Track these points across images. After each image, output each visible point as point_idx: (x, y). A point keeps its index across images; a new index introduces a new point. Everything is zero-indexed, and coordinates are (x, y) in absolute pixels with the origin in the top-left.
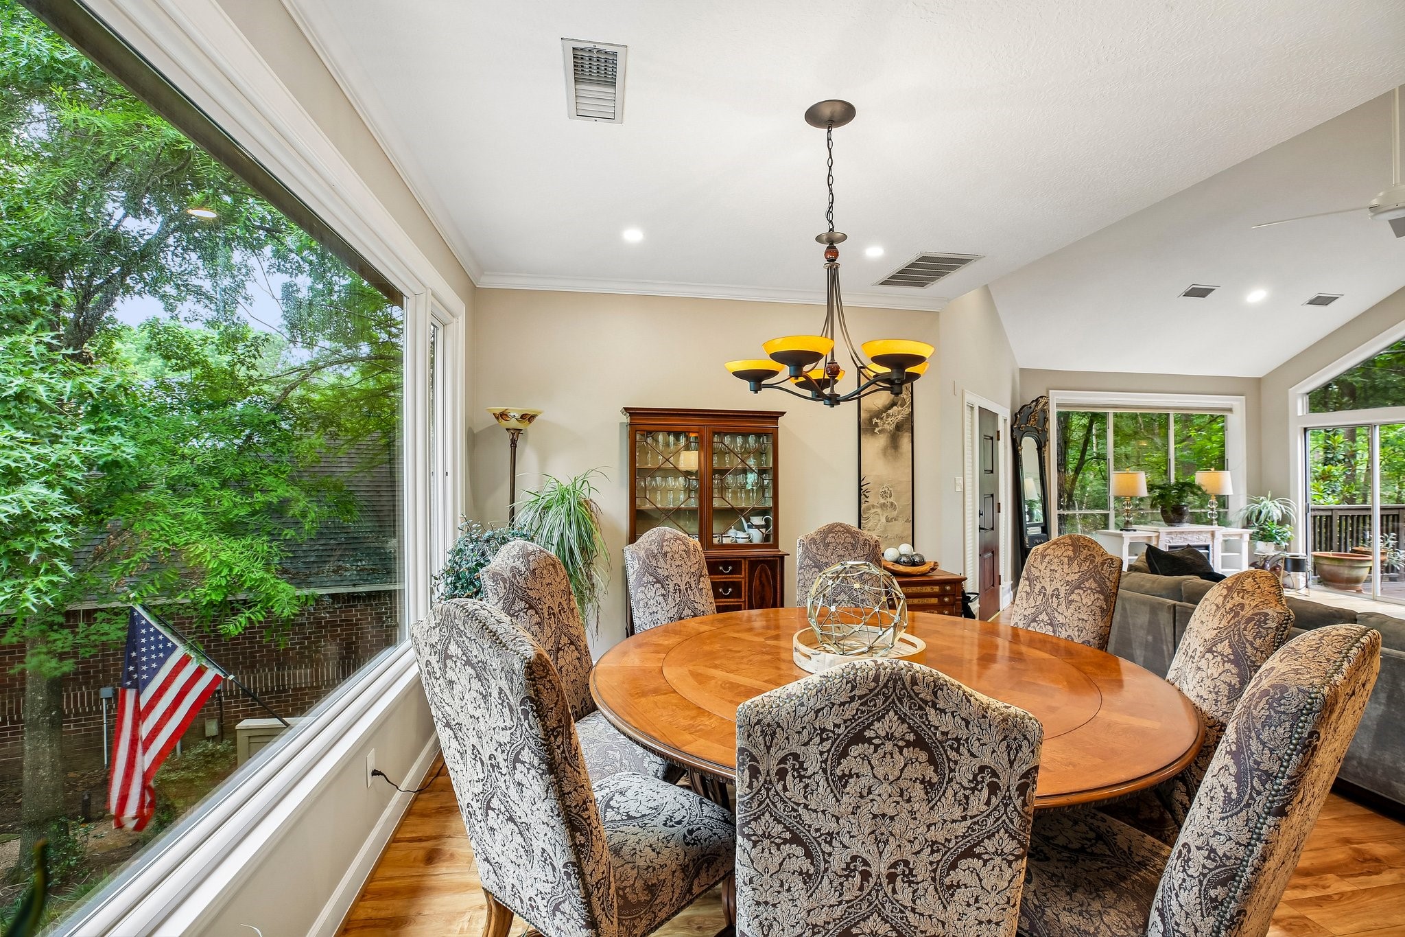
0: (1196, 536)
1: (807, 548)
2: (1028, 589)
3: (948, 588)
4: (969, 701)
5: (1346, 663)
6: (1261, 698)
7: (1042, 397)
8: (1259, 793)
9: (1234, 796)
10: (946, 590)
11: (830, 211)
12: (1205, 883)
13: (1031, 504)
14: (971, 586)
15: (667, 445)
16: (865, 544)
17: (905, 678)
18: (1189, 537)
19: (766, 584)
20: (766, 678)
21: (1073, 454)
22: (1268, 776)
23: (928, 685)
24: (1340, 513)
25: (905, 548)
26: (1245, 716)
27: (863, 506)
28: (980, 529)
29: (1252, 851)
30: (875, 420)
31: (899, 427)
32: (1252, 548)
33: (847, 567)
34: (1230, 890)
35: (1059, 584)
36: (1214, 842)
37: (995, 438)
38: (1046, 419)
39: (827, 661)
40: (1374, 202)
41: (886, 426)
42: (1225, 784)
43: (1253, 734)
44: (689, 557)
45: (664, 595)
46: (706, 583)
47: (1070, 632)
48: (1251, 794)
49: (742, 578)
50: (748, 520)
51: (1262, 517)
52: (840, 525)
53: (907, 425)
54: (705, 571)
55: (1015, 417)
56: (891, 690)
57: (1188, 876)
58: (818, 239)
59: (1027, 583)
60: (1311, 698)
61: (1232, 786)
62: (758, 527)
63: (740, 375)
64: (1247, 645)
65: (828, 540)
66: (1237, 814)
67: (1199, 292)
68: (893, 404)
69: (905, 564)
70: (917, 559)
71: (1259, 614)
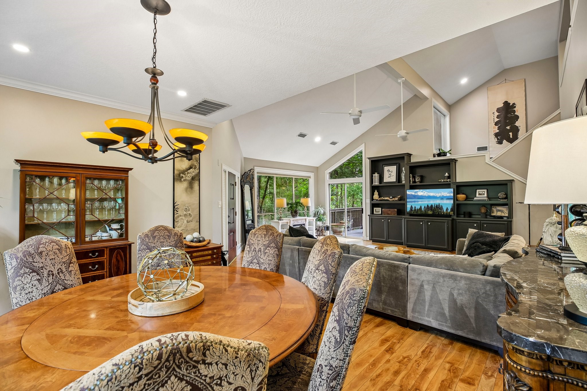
0: (301, 221)
1: (143, 239)
2: (249, 249)
3: (215, 251)
4: (226, 351)
5: (371, 274)
6: (346, 295)
7: (252, 169)
8: (347, 336)
9: (338, 340)
10: (214, 252)
11: (154, 57)
12: (328, 381)
13: (248, 211)
14: (225, 248)
15: (60, 184)
16: (175, 235)
17: (182, 350)
18: (299, 221)
19: (120, 260)
20: (107, 327)
21: (262, 192)
22: (350, 328)
23: (199, 350)
24: (337, 211)
25: (196, 235)
26: (341, 303)
27: (175, 216)
28: (229, 223)
29: (345, 362)
30: (181, 175)
31: (193, 179)
32: (316, 223)
33: (161, 251)
34: (337, 381)
35: (261, 246)
36: (331, 362)
37: (234, 185)
38: (253, 178)
39: (148, 307)
40: (350, 112)
41: (187, 178)
42: (335, 335)
43: (345, 311)
44: (61, 253)
45: (39, 280)
46: (75, 267)
47: (265, 266)
48: (344, 338)
49: (105, 258)
50: (109, 226)
51: (319, 213)
52: (162, 226)
53: (197, 178)
54: (74, 259)
55: (242, 176)
56: (171, 362)
57: (322, 379)
58: (147, 70)
59: (249, 247)
60: (364, 292)
61: (338, 336)
62: (116, 230)
63: (92, 141)
64: (330, 266)
65: (155, 234)
66: (339, 347)
67: (302, 135)
68: (191, 168)
69: (196, 242)
70: (201, 239)
71: (333, 253)
